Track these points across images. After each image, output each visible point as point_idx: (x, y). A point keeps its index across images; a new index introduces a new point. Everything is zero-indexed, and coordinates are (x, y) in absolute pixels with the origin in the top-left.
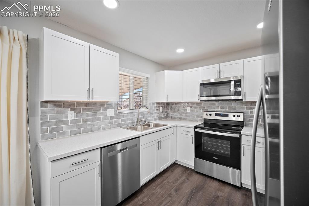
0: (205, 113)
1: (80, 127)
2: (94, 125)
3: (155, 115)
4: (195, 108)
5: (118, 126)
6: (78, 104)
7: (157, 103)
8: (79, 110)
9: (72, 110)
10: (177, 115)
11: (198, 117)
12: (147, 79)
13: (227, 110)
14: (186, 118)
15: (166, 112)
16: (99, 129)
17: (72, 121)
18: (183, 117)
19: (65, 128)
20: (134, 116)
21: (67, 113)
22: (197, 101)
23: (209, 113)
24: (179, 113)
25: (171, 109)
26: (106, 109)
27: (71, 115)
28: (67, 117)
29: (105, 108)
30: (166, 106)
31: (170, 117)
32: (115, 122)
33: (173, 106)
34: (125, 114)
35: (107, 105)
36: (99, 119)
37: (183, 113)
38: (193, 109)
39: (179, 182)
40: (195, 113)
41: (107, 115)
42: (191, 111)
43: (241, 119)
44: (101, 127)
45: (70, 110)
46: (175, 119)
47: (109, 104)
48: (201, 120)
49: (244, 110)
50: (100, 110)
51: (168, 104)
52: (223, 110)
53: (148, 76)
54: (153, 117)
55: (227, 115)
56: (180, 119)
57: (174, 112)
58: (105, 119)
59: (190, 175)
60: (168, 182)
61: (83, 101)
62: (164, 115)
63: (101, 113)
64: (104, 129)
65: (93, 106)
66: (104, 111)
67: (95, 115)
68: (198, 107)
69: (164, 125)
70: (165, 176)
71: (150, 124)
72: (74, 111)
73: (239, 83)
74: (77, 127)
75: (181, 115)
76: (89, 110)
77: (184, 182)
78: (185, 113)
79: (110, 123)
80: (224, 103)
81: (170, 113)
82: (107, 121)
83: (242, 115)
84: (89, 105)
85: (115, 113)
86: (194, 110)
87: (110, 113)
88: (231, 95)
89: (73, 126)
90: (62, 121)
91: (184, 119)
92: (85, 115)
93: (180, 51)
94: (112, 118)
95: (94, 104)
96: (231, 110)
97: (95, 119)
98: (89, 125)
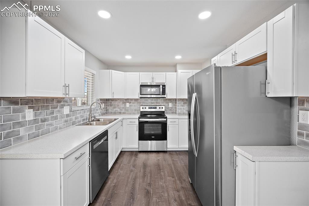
0: (141, 107)
1: (38, 128)
2: (51, 125)
3: (99, 111)
4: (134, 103)
5: (73, 125)
6: (36, 101)
7: (101, 100)
8: (37, 108)
9: (30, 108)
10: (116, 110)
11: (135, 110)
12: (92, 75)
13: (155, 104)
14: (125, 112)
15: (106, 108)
16: (56, 129)
17: (30, 121)
18: (123, 111)
19: (22, 131)
20: (85, 112)
21: (25, 112)
22: (137, 98)
23: (144, 107)
24: (119, 108)
25: (111, 105)
26: (62, 107)
27: (29, 114)
28: (24, 117)
29: (61, 105)
30: (106, 102)
31: (110, 113)
32: (70, 120)
33: (113, 102)
34: (78, 110)
35: (64, 101)
36: (56, 118)
37: (123, 108)
38: (131, 104)
39: (132, 161)
40: (133, 108)
41: (63, 113)
42: (130, 106)
43: (163, 110)
44: (58, 127)
45: (27, 109)
46: (115, 113)
47: (66, 100)
48: (138, 113)
49: (165, 104)
50: (57, 108)
51: (107, 100)
52: (153, 105)
53: (95, 72)
54: (98, 113)
55: (156, 108)
56: (120, 113)
57: (115, 108)
58: (62, 118)
59: (136, 155)
60: (124, 164)
61: (42, 98)
62: (105, 110)
63: (59, 111)
64: (60, 128)
65: (51, 102)
66: (61, 108)
67: (53, 113)
68: (135, 103)
69: (115, 119)
70: (119, 161)
71: (100, 119)
72: (32, 109)
73: (164, 87)
74: (35, 129)
75: (120, 110)
76: (47, 108)
77: (135, 160)
78: (125, 108)
79: (66, 121)
80: (154, 99)
81: (110, 109)
82: (63, 120)
83: (164, 107)
84: (47, 102)
85: (71, 111)
86: (133, 105)
87: (66, 110)
88: (160, 95)
89: (31, 129)
90: (20, 122)
91: (124, 113)
92: (44, 114)
93: (128, 57)
94: (68, 116)
95: (52, 101)
96: (158, 104)
97: (53, 118)
98: (47, 125)
